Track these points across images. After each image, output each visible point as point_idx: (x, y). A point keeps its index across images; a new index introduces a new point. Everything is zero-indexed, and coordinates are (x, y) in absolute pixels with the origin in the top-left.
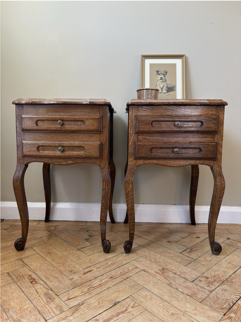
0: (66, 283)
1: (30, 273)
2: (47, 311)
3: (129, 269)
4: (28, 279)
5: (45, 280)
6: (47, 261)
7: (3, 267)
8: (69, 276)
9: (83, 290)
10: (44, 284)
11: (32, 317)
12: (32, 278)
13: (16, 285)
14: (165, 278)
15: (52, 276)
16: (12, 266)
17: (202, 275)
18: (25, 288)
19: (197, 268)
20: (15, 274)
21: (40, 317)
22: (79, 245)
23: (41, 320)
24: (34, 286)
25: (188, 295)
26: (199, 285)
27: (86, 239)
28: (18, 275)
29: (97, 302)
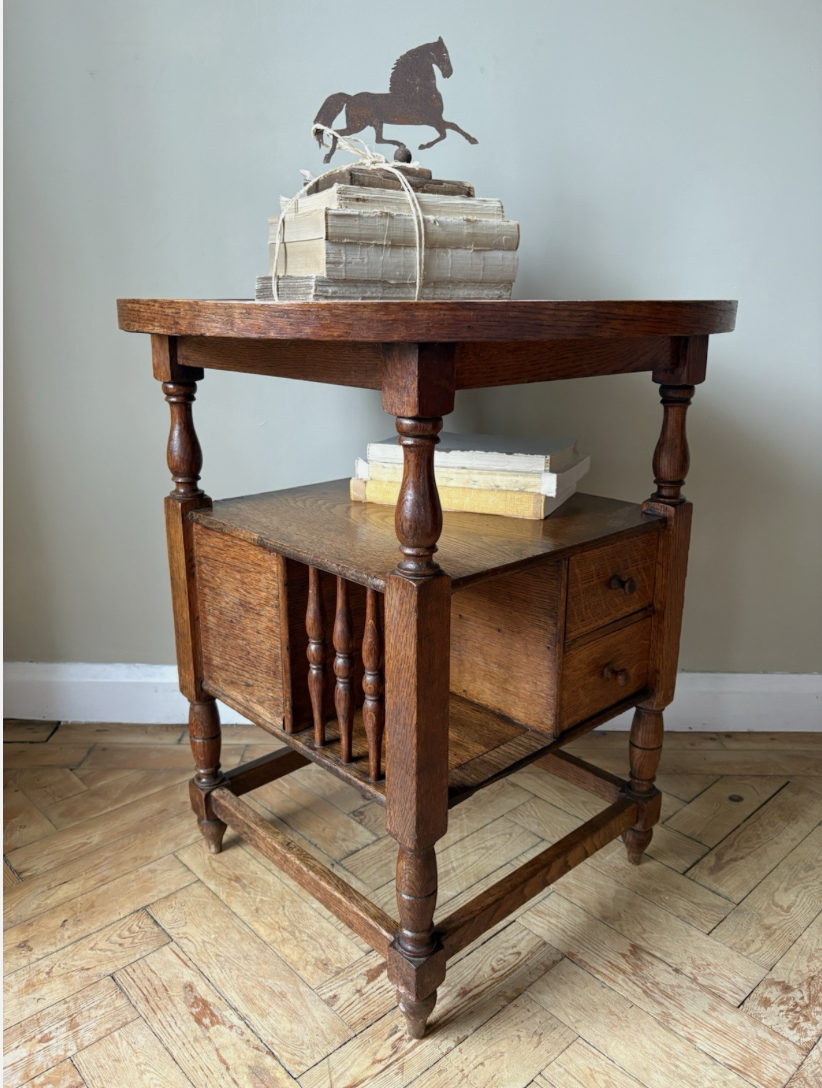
0: (314, 1019)
1: (188, 976)
3: (519, 953)
4: (186, 1000)
5: (244, 1009)
6: (238, 921)
7: (92, 949)
8: (320, 987)
9: (375, 1054)
10: (243, 1026)
12: (196, 997)
13: (146, 1030)
14: (645, 992)
15: (264, 987)
16: (121, 945)
17: (769, 977)
18: (180, 1044)
19: (748, 945)
20: (138, 982)
22: (334, 839)
24: (208, 1035)
25: (731, 1068)
26: (763, 1021)
27: (354, 813)
28: (147, 983)
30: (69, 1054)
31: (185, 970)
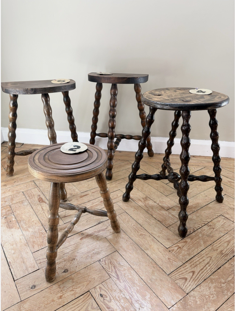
1: (39, 193)
3: (118, 196)
4: (37, 198)
7: (20, 187)
11: (37, 227)
12: (40, 197)
13: (27, 202)
14: (145, 205)
16: (26, 187)
17: (178, 205)
18: (34, 205)
19: (175, 199)
20: (28, 193)
21: (42, 228)
24: (41, 204)
25: (159, 221)
26: (172, 213)
28: (30, 194)
29: (86, 221)
30: (10, 205)
31: (39, 192)
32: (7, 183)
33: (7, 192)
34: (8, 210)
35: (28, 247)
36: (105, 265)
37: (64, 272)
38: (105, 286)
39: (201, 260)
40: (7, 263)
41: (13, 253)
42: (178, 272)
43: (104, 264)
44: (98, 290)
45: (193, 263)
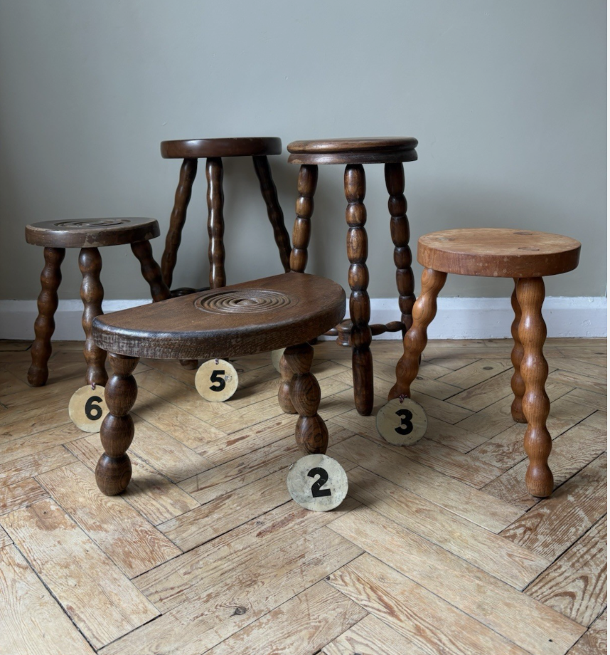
0: (190, 461)
2: (155, 511)
7: (51, 435)
8: (196, 448)
9: (227, 473)
10: (144, 464)
11: (126, 520)
13: (82, 466)
15: (160, 448)
16: (70, 433)
17: (489, 441)
19: (479, 429)
20: (79, 447)
21: (142, 520)
23: (145, 526)
25: (454, 478)
26: (480, 459)
29: (260, 493)
30: (33, 476)
32: (11, 429)
33: (18, 449)
34: (30, 487)
35: (114, 567)
36: (346, 587)
37: (236, 613)
38: (360, 633)
39: (594, 551)
40: (61, 610)
41: (73, 585)
42: (544, 581)
43: (342, 585)
44: (347, 645)
45: (576, 559)
